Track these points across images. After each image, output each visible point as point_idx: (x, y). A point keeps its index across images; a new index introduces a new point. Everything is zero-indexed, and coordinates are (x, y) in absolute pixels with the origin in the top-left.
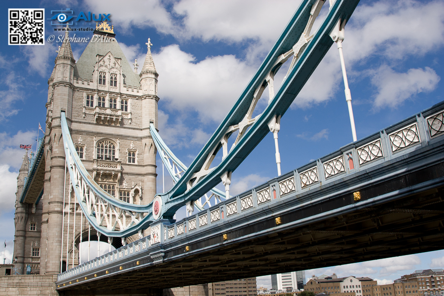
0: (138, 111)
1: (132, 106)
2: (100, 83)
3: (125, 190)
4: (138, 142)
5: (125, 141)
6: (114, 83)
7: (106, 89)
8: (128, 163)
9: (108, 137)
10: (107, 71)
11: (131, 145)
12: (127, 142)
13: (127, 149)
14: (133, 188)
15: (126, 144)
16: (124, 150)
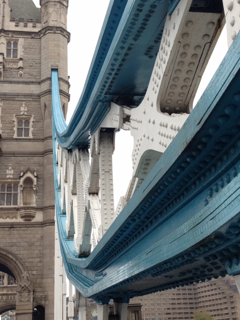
0: (34, 56)
1: (25, 48)
3: (10, 180)
4: (33, 103)
5: (12, 102)
8: (15, 136)
11: (22, 109)
12: (15, 105)
13: (14, 115)
14: (22, 177)
15: (12, 108)
16: (10, 118)
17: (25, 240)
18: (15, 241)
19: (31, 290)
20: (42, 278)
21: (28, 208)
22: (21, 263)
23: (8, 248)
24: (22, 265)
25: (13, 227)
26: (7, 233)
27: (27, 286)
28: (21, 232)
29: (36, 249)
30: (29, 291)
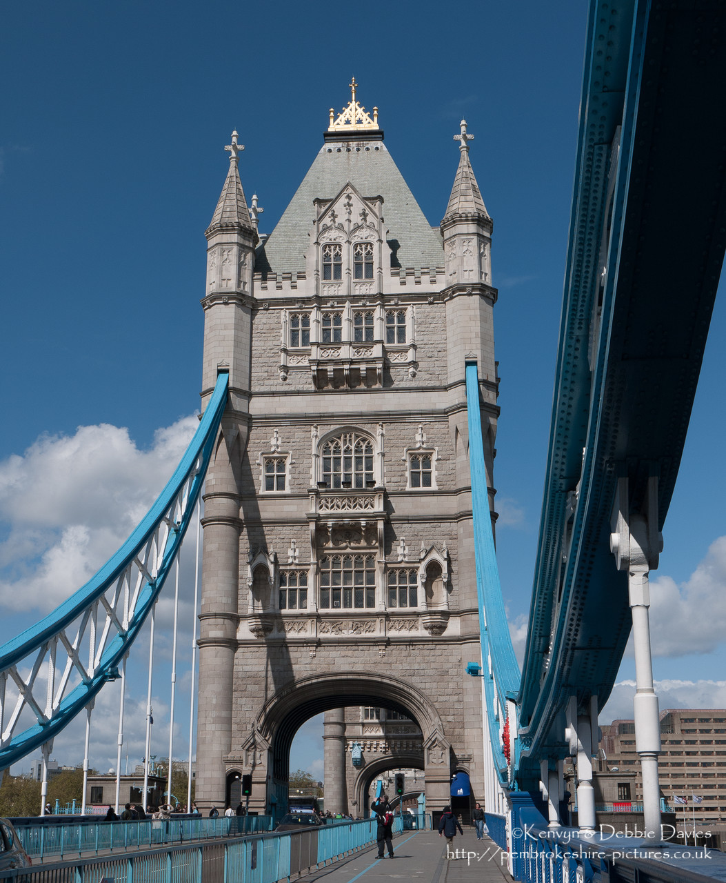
0: (435, 337)
1: (417, 323)
2: (326, 277)
3: (403, 565)
4: (437, 425)
5: (400, 426)
6: (363, 268)
7: (342, 291)
8: (409, 488)
9: (348, 423)
10: (342, 240)
11: (418, 438)
12: (405, 429)
13: (405, 449)
14: (423, 560)
15: (402, 437)
16: (398, 454)
17: (433, 665)
18: (416, 667)
19: (446, 746)
20: (463, 728)
21: (435, 613)
22: (427, 702)
23: (407, 679)
24: (430, 706)
25: (412, 645)
26: (404, 653)
27: (441, 739)
28: (426, 652)
29: (451, 680)
30: (444, 748)
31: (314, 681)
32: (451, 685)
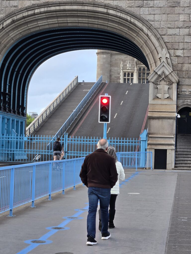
19: (173, 80)
22: (156, 36)
23: (135, 10)
24: (158, 39)
27: (167, 73)
29: (182, 12)
30: (170, 83)
31: (37, 11)
32: (182, 18)
